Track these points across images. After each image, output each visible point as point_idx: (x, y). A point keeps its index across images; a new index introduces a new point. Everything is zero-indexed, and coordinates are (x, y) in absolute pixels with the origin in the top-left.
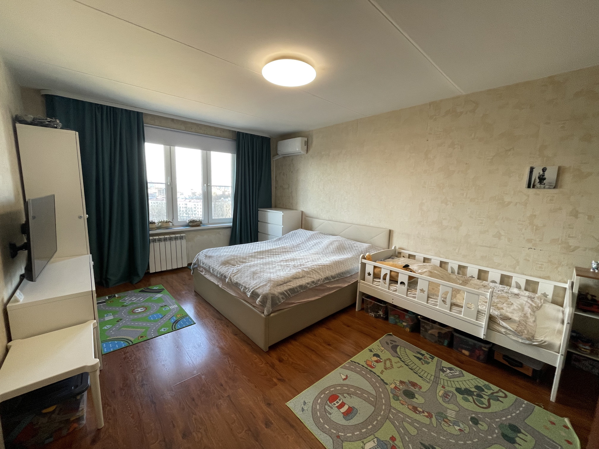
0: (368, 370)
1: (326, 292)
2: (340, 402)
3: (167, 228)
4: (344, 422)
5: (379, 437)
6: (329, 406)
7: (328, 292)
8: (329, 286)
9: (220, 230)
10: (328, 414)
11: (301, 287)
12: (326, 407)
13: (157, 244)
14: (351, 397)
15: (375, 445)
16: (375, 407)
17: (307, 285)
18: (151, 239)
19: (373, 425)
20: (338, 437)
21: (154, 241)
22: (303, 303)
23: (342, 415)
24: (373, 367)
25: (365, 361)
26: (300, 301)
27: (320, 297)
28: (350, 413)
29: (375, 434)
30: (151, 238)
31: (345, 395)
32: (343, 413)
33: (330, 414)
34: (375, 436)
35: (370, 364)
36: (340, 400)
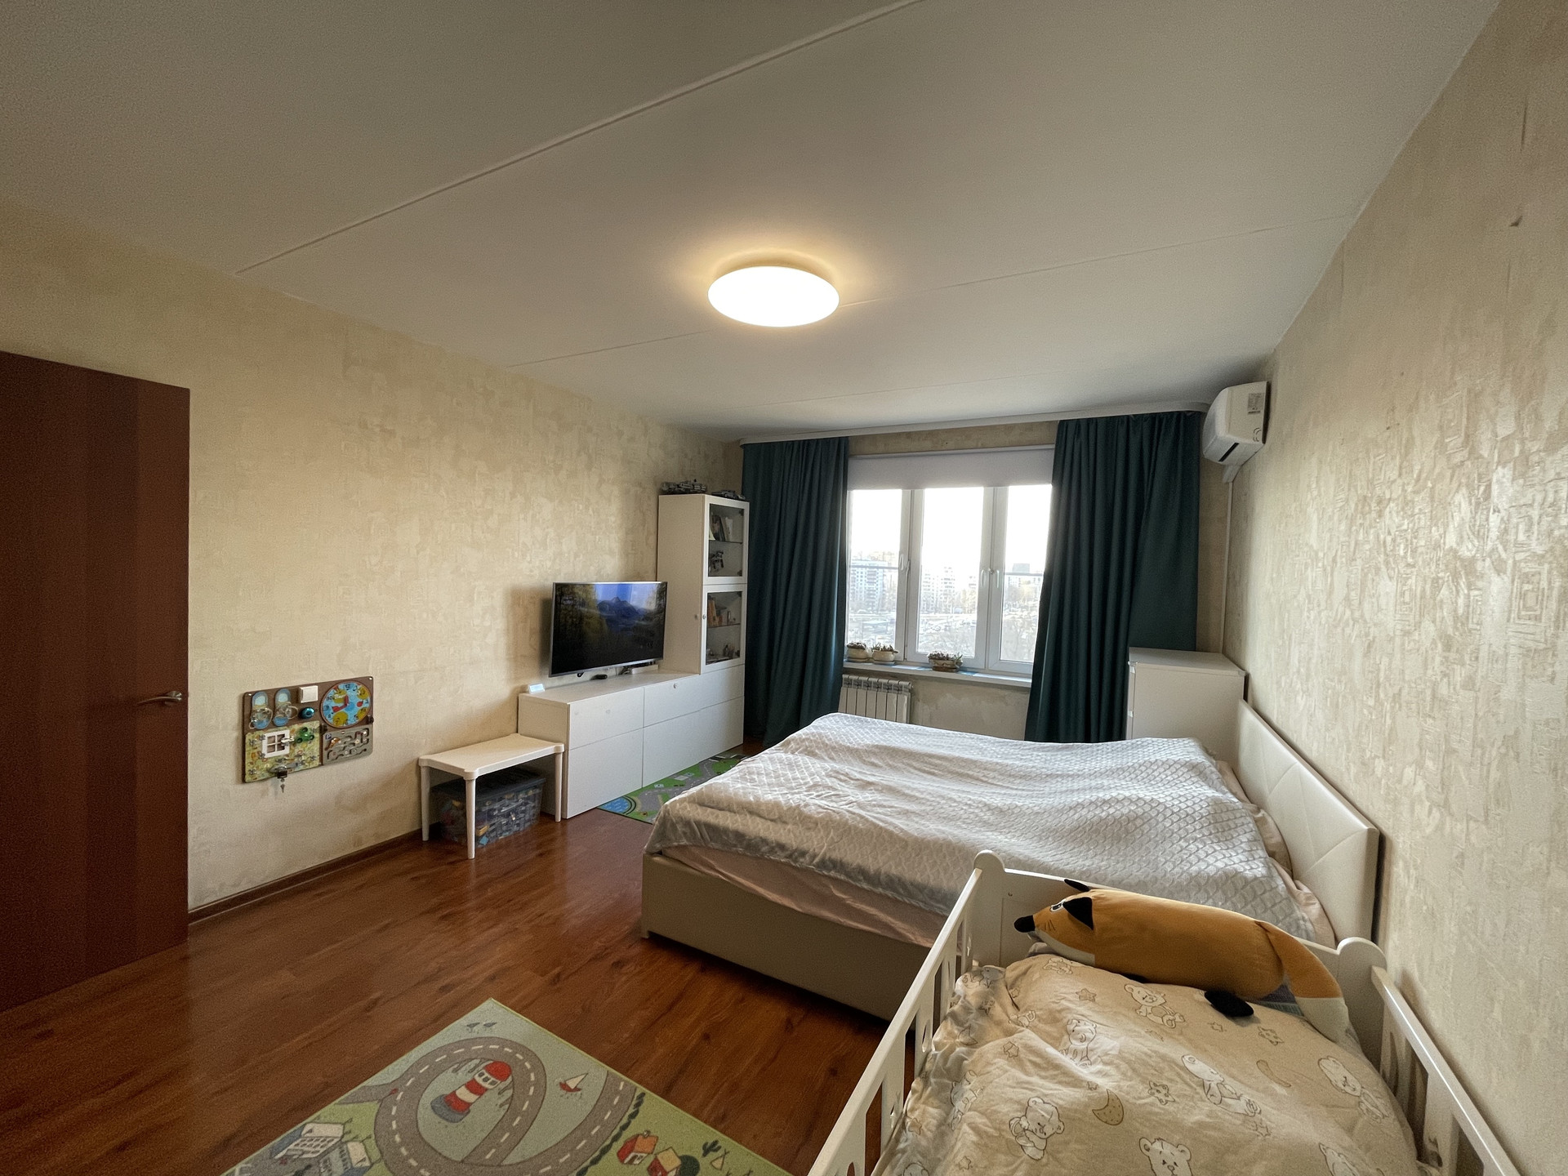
0: (608, 1142)
1: (831, 911)
2: (486, 1085)
3: (883, 662)
4: (429, 1096)
5: (371, 1172)
6: (477, 1066)
7: (838, 914)
8: (844, 896)
9: (1007, 693)
10: (456, 1066)
11: (739, 836)
12: (476, 1061)
13: (852, 690)
14: (501, 1106)
15: (354, 1161)
16: (462, 1161)
17: (760, 843)
18: (845, 679)
19: (408, 1157)
20: (395, 1091)
21: (849, 683)
22: (737, 885)
23: (448, 1092)
24: (622, 1155)
25: (648, 1132)
26: (732, 876)
27: (801, 908)
28: (453, 1106)
29: (383, 1163)
30: (844, 676)
31: (509, 1093)
32: (454, 1093)
33: (455, 1071)
34: (378, 1161)
35: (636, 1148)
36: (493, 1083)
